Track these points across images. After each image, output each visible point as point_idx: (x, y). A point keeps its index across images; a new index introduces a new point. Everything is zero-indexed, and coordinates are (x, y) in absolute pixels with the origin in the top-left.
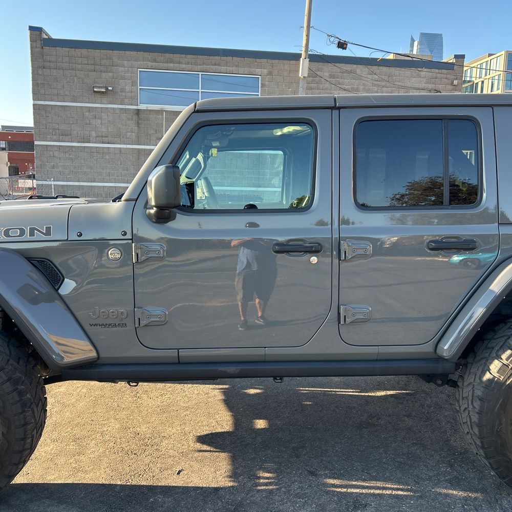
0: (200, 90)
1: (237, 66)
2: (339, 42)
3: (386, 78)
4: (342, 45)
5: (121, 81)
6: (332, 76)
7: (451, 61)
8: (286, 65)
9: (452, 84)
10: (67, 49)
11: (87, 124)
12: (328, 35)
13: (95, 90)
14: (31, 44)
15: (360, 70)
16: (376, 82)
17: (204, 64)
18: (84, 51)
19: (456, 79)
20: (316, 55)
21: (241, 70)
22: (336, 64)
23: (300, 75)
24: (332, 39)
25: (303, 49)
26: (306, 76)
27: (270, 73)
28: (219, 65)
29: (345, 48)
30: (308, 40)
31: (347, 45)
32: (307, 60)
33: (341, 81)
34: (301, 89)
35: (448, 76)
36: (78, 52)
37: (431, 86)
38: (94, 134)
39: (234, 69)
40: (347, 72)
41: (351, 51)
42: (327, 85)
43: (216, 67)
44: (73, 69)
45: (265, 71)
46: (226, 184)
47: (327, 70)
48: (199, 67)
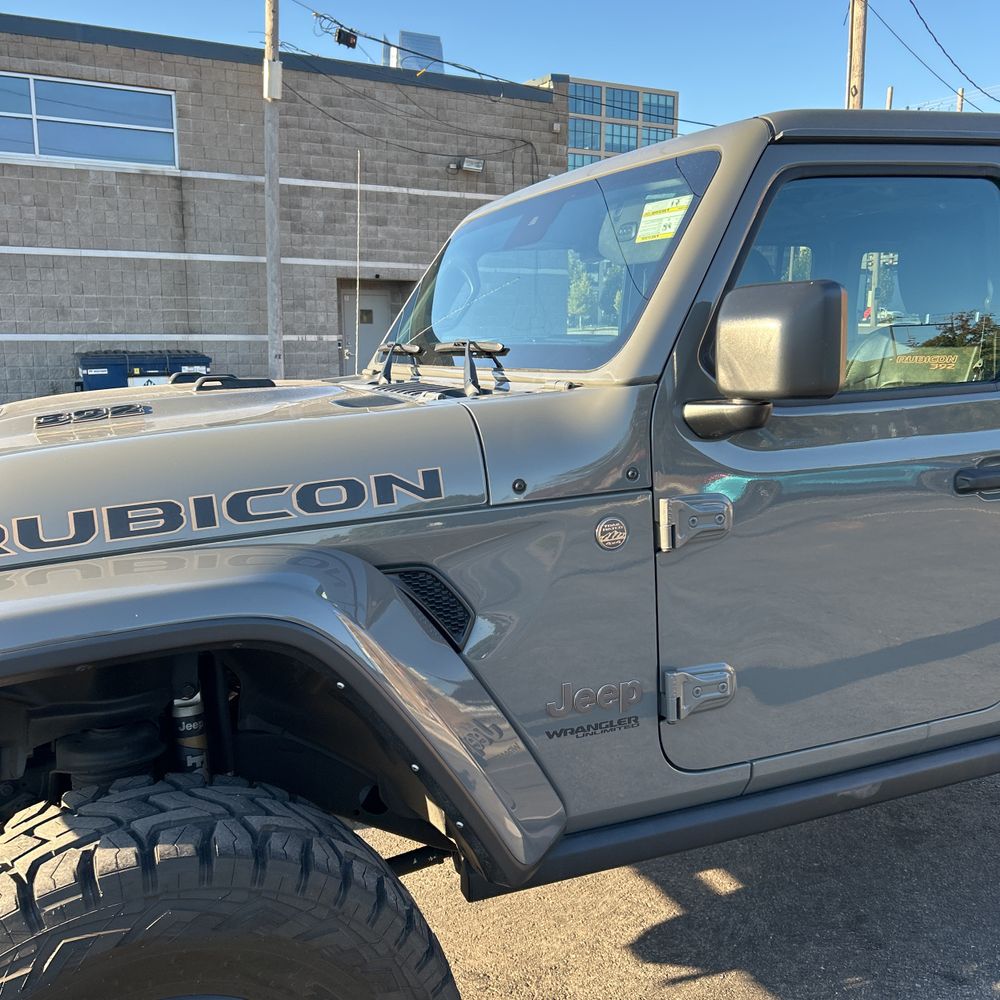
0: (35, 117)
1: (119, 66)
2: (340, 33)
3: (432, 111)
4: (346, 38)
6: (328, 102)
7: (546, 86)
8: (231, 71)
9: (551, 129)
12: (317, 15)
15: (381, 91)
16: (414, 119)
17: (38, 56)
19: (558, 121)
20: (293, 55)
21: (130, 76)
22: (336, 78)
23: (265, 95)
24: (326, 23)
25: (268, 40)
26: (279, 96)
27: (196, 88)
28: (75, 60)
29: (353, 46)
30: (275, 21)
31: (355, 38)
32: (279, 64)
33: (346, 112)
34: (270, 125)
35: (544, 114)
37: (514, 132)
39: (113, 72)
40: (356, 94)
41: (366, 53)
42: (319, 120)
43: (68, 64)
45: (184, 82)
46: (114, 329)
47: (317, 87)
48: (28, 64)
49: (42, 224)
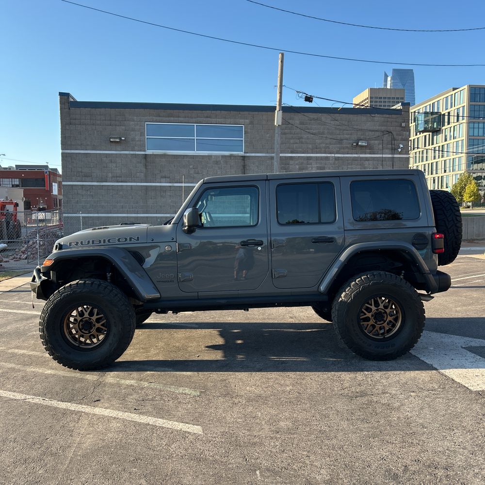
0: (195, 138)
1: (225, 118)
2: (306, 97)
3: (346, 123)
4: (309, 99)
5: (132, 132)
6: (302, 123)
7: (399, 108)
8: (265, 115)
9: (401, 125)
10: (89, 109)
11: (104, 167)
12: (298, 92)
13: (111, 140)
14: (60, 106)
15: (324, 117)
16: (338, 127)
17: (198, 117)
18: (103, 110)
19: (404, 122)
20: (287, 107)
21: (228, 121)
22: (305, 114)
23: (275, 124)
24: (301, 94)
25: (278, 103)
26: (280, 124)
27: (251, 123)
28: (210, 117)
29: (311, 101)
30: (281, 96)
31: (312, 98)
32: (281, 112)
33: (309, 126)
34: (277, 135)
35: (397, 120)
36: (98, 110)
37: (383, 128)
38: (110, 175)
39: (222, 120)
40: (314, 119)
41: (316, 103)
42: (298, 130)
43: (208, 119)
44: (93, 124)
45: (247, 121)
46: (218, 212)
47: (297, 118)
48: (194, 120)
49: (195, 175)
